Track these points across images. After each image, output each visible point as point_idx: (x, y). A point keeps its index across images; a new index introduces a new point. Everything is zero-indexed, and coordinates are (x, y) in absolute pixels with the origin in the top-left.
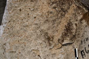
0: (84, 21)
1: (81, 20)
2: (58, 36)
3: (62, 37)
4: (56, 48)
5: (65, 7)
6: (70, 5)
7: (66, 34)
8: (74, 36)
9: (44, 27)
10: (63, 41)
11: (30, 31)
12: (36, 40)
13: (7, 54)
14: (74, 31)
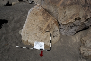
0: (55, 24)
2: (44, 28)
3: (46, 29)
4: (43, 33)
5: (48, 19)
6: (50, 18)
7: (47, 28)
9: (40, 25)
10: (46, 30)
11: (34, 26)
12: (36, 30)
13: (25, 34)
14: (50, 27)
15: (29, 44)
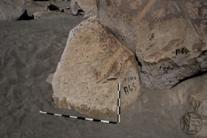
0: (129, 62)
1: (126, 61)
2: (104, 72)
3: (108, 73)
4: (102, 82)
5: (114, 49)
6: (118, 48)
7: (111, 71)
8: (119, 73)
9: (94, 64)
10: (108, 76)
11: (82, 67)
12: (86, 74)
14: (119, 69)
15: (69, 108)
